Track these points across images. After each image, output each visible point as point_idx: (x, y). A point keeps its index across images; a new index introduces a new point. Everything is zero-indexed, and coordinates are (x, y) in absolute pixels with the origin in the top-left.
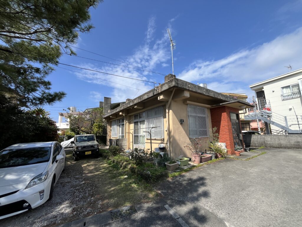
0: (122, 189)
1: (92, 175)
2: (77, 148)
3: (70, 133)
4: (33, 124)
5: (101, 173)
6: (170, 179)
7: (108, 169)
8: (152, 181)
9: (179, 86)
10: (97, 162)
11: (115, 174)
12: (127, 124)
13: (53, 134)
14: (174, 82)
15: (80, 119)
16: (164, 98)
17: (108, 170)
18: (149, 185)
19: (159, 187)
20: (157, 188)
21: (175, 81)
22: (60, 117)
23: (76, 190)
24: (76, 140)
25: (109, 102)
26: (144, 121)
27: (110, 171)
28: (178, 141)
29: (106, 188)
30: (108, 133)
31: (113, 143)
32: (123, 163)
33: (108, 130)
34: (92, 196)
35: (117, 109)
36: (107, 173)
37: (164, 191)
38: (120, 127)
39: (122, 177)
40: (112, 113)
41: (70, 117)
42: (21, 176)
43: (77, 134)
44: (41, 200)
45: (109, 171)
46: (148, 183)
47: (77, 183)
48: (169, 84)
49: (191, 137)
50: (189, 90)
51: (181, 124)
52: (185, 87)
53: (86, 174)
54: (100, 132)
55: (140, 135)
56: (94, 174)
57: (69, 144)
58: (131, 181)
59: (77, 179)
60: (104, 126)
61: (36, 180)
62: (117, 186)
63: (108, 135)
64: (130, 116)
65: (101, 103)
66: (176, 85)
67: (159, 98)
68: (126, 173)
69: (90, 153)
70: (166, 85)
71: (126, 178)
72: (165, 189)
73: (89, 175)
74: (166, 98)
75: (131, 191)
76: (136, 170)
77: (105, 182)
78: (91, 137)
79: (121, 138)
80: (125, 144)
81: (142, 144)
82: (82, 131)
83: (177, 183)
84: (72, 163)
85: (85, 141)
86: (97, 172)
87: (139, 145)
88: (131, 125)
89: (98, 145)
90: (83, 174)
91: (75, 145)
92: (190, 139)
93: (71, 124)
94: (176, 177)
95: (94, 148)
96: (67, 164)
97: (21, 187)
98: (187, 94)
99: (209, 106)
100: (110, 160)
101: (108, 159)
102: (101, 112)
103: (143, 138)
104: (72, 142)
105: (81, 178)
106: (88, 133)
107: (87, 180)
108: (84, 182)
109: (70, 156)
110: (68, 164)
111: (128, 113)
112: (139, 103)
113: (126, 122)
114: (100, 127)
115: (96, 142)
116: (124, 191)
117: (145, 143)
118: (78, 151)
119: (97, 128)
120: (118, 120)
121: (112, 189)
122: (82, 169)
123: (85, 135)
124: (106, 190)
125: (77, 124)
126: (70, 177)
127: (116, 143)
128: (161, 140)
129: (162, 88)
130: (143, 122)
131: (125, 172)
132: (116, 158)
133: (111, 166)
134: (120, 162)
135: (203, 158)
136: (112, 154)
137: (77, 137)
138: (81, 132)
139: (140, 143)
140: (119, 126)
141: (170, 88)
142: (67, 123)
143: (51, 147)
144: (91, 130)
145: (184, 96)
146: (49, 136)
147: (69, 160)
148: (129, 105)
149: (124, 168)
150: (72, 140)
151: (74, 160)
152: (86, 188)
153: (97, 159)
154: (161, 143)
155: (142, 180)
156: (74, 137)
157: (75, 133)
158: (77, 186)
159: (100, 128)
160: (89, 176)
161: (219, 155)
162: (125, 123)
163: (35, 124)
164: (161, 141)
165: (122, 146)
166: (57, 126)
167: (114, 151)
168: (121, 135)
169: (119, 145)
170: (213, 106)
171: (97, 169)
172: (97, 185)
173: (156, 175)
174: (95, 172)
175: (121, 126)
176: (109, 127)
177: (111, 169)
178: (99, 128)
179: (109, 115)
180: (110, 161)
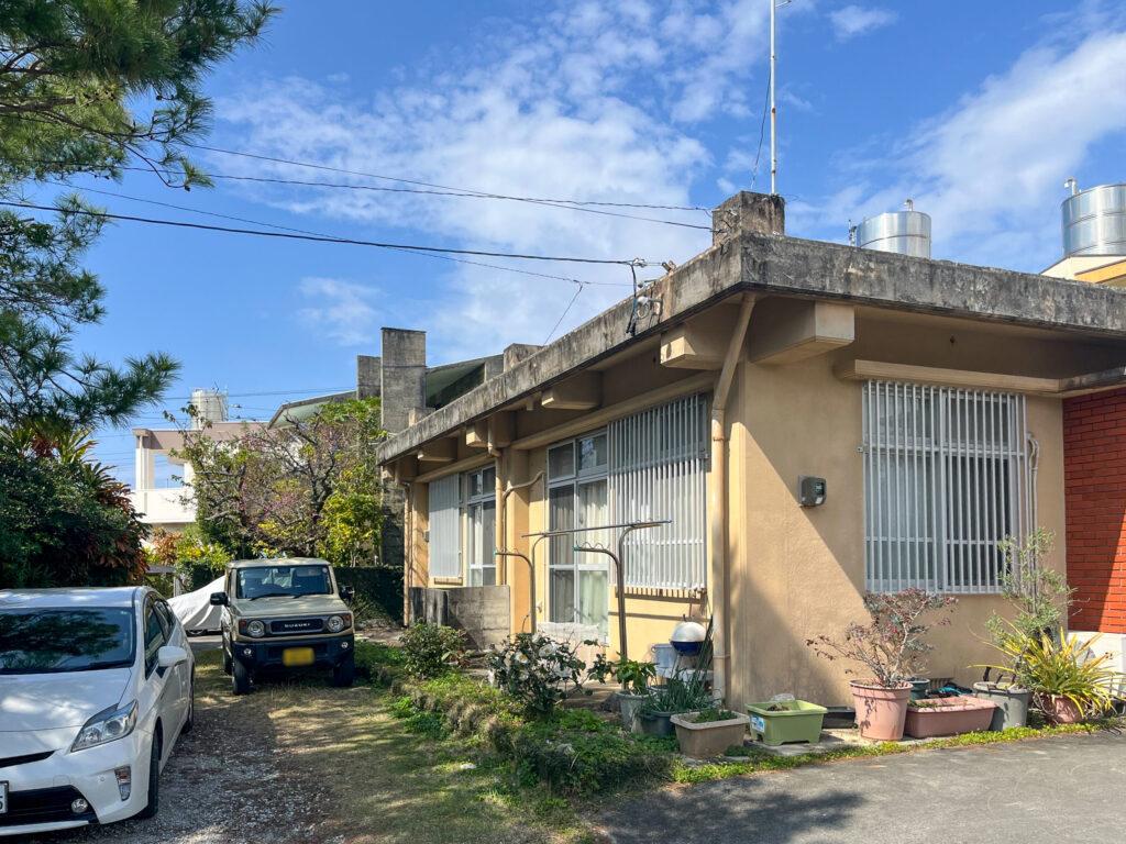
0: (438, 806)
1: (314, 753)
2: (244, 625)
3: (204, 550)
4: (31, 501)
5: (355, 749)
6: (673, 791)
7: (389, 733)
8: (576, 784)
9: (775, 281)
10: (344, 702)
11: (421, 753)
12: (510, 500)
13: (119, 553)
14: (738, 257)
15: (250, 471)
16: (692, 353)
17: (389, 736)
18: (563, 803)
19: (608, 814)
20: (597, 817)
21: (745, 254)
22: (140, 453)
23: (248, 797)
24: (233, 588)
25: (413, 362)
26: (601, 484)
27: (402, 741)
28: (781, 609)
29: (370, 799)
30: (413, 554)
31: (431, 609)
32: (460, 709)
33: (412, 536)
34: (309, 821)
35: (449, 414)
36: (385, 748)
37: (625, 831)
38: (477, 518)
39: (450, 768)
40: (426, 435)
41: (195, 455)
42: (49, 706)
43: (238, 558)
44: (123, 800)
45: (394, 745)
46: (557, 792)
47: (248, 776)
48: (716, 274)
49: (876, 586)
50: (846, 299)
51: (809, 506)
52: (814, 283)
53: (288, 746)
54: (365, 547)
55: (581, 567)
56: (323, 748)
57: (205, 608)
58: (483, 783)
59: (248, 762)
60: (386, 510)
61: (99, 726)
62: (416, 795)
63: (411, 568)
64: (529, 452)
65: (366, 363)
66: (755, 277)
67: (664, 350)
68: (471, 753)
69: (305, 656)
70: (698, 274)
71: (464, 772)
72: (634, 825)
73: (301, 751)
74: (708, 354)
75: (475, 815)
76: (514, 739)
77: (370, 781)
78: (311, 573)
79: (480, 583)
80: (500, 620)
81: (594, 622)
82: (265, 538)
83: (701, 805)
84: (223, 702)
85: (276, 592)
86: (338, 743)
87: (576, 625)
88: (533, 505)
89: (344, 617)
90: (276, 746)
91: (235, 612)
92: (868, 599)
93: (207, 502)
94: (713, 782)
95: (327, 631)
96: (200, 702)
97: (57, 740)
98: (836, 326)
99: (1049, 384)
100: (405, 694)
101: (398, 692)
102: (370, 428)
103: (598, 587)
104: (218, 600)
105: (265, 762)
106: (299, 553)
107: (290, 769)
108: (277, 775)
109: (212, 671)
110: (205, 704)
111: (516, 437)
112: (564, 376)
113: (504, 487)
114: (364, 519)
115: (334, 603)
116: (444, 814)
117: (606, 614)
118: (249, 645)
119: (347, 521)
120: (462, 473)
121: (399, 803)
122: (270, 728)
123: (284, 561)
124: (371, 805)
125: (237, 499)
126: (217, 756)
127: (445, 610)
128: (691, 600)
129: (676, 293)
130: (594, 490)
131: (469, 748)
132: (436, 688)
133: (407, 724)
134: (448, 706)
135: (921, 710)
136: (421, 666)
137: (239, 570)
138: (260, 543)
139: (581, 614)
140: (472, 515)
141: (716, 298)
142: (182, 491)
143: (132, 610)
144: (313, 532)
145: (814, 339)
146: (102, 562)
147: (211, 689)
148: (513, 388)
149: (466, 734)
150: (218, 586)
151: (231, 689)
152: (286, 795)
153: (346, 691)
154: (684, 619)
155: (536, 782)
156: (223, 573)
157: (229, 551)
158: (248, 786)
159: (367, 523)
160: (301, 754)
161: (1059, 706)
162: (498, 492)
163: (36, 497)
164: (687, 606)
165: (479, 630)
166: (138, 512)
167: (432, 655)
168: (479, 565)
169: (463, 621)
170: (1077, 380)
171: (337, 734)
172: (331, 787)
173: (604, 760)
174: (329, 744)
175: (480, 511)
176: (415, 519)
177: (405, 735)
178: (359, 522)
179: (406, 445)
180: (406, 699)
